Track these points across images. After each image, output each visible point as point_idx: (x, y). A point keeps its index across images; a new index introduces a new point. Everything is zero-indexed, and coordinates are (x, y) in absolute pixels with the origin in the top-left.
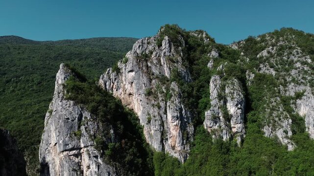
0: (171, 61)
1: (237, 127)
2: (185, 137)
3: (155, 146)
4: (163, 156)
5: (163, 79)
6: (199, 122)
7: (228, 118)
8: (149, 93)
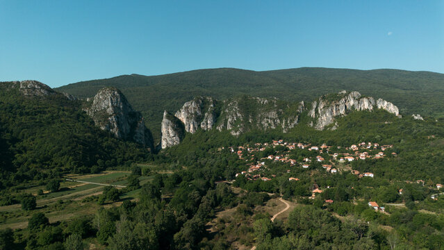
0: (194, 108)
1: (209, 126)
2: (194, 128)
3: (187, 131)
4: (189, 133)
5: (192, 114)
6: (199, 126)
7: (207, 124)
8: (187, 118)
